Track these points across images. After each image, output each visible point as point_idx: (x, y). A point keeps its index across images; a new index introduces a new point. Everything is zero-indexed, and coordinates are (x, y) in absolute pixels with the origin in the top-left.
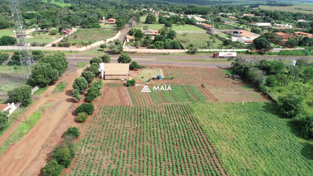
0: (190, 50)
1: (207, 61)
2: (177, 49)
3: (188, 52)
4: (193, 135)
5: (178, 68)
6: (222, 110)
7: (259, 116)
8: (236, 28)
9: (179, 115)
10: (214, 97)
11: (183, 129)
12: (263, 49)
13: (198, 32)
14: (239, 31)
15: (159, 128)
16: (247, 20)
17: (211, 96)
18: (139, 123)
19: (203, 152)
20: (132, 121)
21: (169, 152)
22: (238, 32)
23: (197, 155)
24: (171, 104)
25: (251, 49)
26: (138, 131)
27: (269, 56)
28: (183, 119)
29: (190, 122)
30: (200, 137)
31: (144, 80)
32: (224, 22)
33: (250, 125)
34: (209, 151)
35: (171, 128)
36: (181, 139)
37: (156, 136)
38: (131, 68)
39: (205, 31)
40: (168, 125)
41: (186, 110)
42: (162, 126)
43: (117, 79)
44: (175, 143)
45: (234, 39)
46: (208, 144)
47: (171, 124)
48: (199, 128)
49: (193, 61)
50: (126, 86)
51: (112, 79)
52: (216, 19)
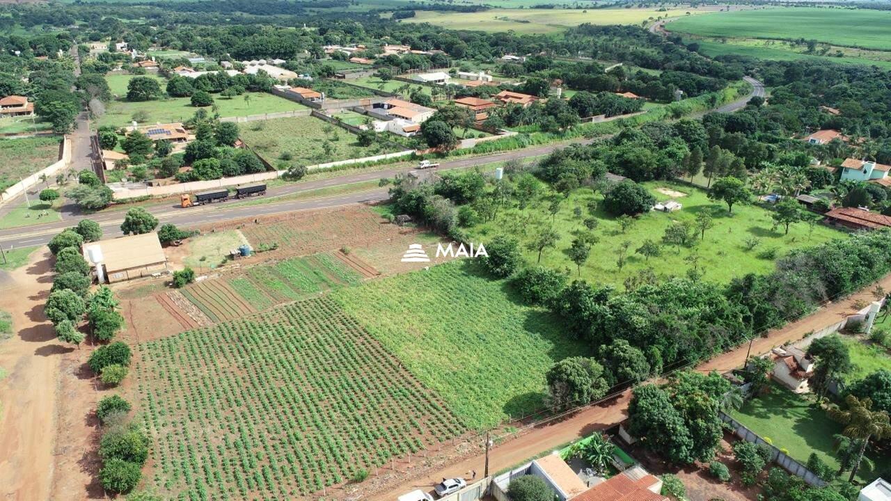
0: (290, 171)
1: (334, 192)
2: (258, 171)
3: (285, 177)
4: (355, 346)
5: (277, 220)
6: (393, 290)
7: (457, 286)
8: (376, 93)
9: (318, 318)
10: (373, 268)
11: (335, 342)
12: (443, 146)
13: (289, 116)
14: (387, 101)
15: (287, 352)
16: (397, 65)
17: (367, 269)
18: (244, 354)
19: (382, 368)
20: (228, 353)
21: (323, 385)
22: (383, 105)
23: (373, 376)
24: (293, 303)
25: (419, 149)
26: (251, 368)
27: (457, 157)
28: (328, 323)
29: (343, 326)
30: (369, 346)
31: (209, 264)
32: (344, 77)
33: (447, 306)
34: (391, 364)
35: (312, 346)
36: (337, 360)
37: (289, 367)
38: (165, 243)
39: (306, 111)
40: (303, 342)
41: (327, 306)
42: (292, 347)
43: (142, 276)
44: (329, 369)
45: (380, 126)
46: (385, 354)
47: (309, 340)
48: (363, 333)
49: (304, 195)
50: (171, 287)
51: (129, 279)
52: (323, 71)
